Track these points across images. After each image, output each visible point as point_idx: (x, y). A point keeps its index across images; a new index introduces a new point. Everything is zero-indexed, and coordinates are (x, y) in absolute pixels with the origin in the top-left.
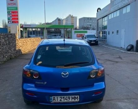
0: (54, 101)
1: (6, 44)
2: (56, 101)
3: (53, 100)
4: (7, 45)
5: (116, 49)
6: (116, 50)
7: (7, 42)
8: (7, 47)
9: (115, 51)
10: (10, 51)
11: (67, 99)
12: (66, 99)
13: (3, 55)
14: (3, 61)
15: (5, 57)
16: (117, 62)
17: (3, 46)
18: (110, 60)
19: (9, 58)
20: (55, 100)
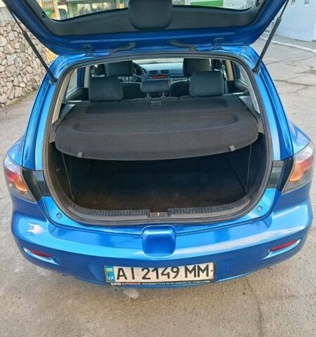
0: (122, 279)
1: (13, 51)
2: (130, 280)
3: (119, 276)
4: (16, 52)
5: (299, 47)
6: (300, 49)
7: (17, 46)
8: (18, 60)
9: (299, 52)
10: (29, 69)
11: (168, 274)
12: (162, 274)
13: (13, 81)
14: (15, 98)
15: (19, 86)
16: (307, 86)
17: (6, 58)
18: (286, 82)
19: (31, 88)
20: (124, 275)
